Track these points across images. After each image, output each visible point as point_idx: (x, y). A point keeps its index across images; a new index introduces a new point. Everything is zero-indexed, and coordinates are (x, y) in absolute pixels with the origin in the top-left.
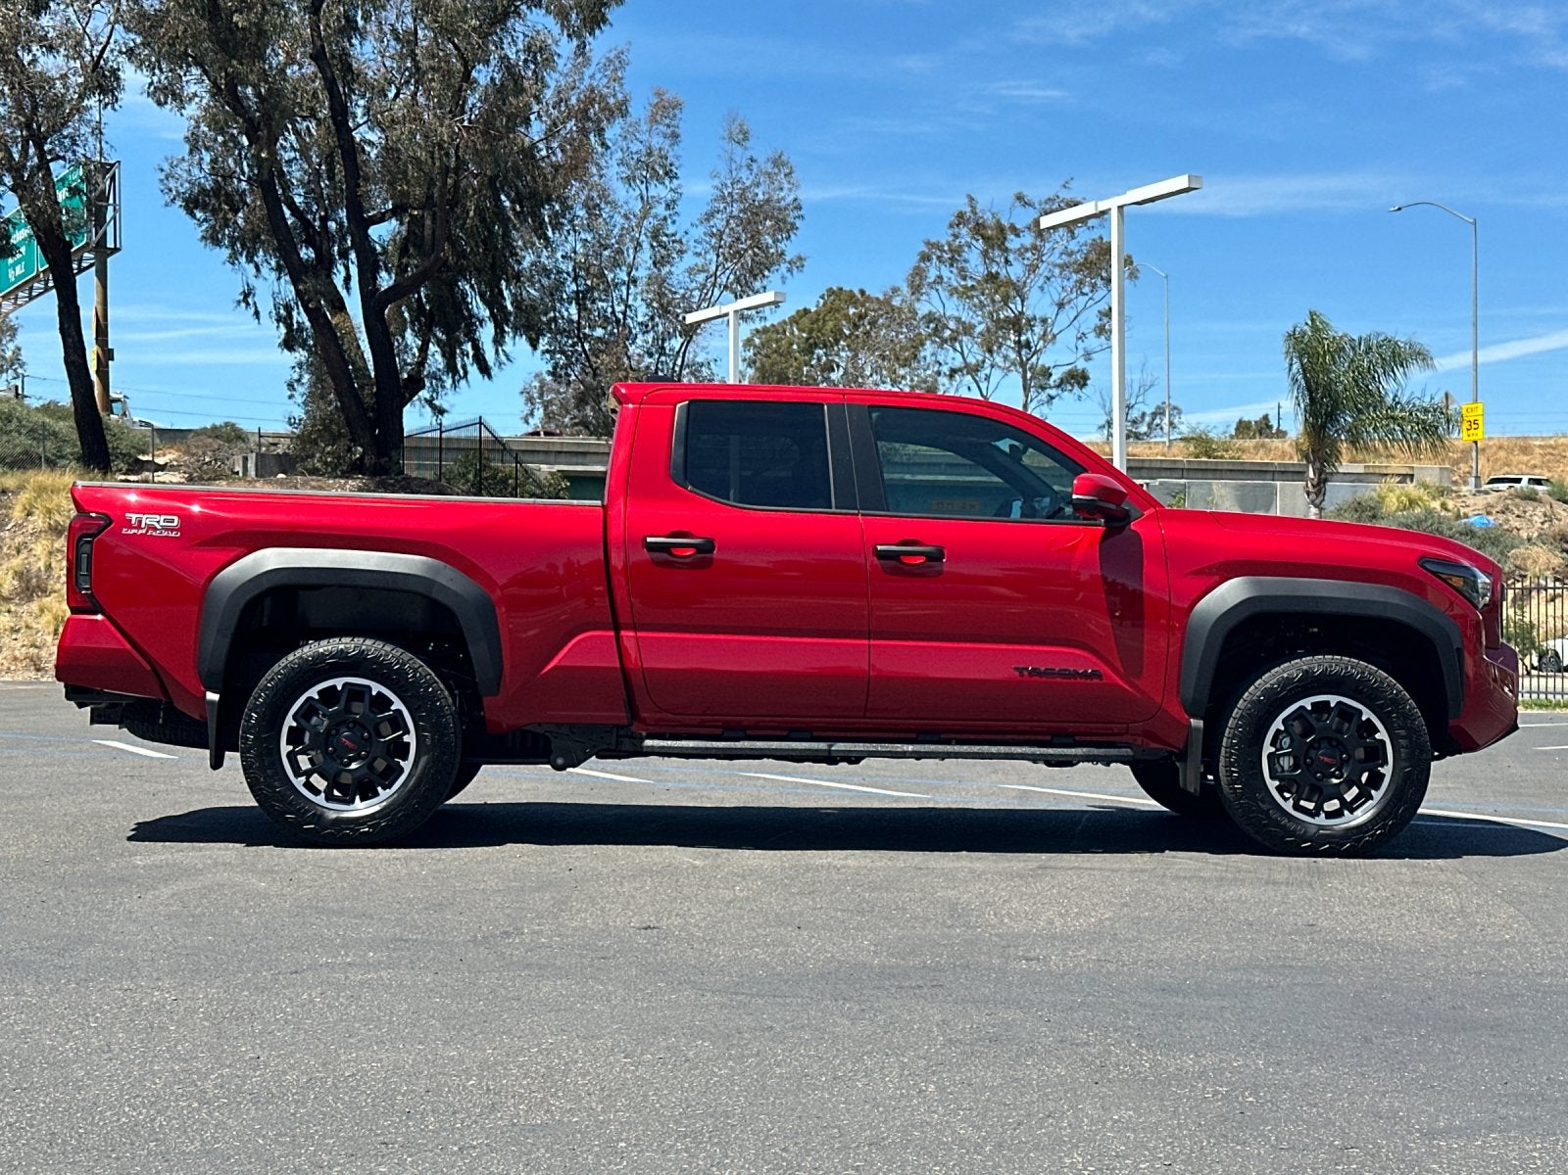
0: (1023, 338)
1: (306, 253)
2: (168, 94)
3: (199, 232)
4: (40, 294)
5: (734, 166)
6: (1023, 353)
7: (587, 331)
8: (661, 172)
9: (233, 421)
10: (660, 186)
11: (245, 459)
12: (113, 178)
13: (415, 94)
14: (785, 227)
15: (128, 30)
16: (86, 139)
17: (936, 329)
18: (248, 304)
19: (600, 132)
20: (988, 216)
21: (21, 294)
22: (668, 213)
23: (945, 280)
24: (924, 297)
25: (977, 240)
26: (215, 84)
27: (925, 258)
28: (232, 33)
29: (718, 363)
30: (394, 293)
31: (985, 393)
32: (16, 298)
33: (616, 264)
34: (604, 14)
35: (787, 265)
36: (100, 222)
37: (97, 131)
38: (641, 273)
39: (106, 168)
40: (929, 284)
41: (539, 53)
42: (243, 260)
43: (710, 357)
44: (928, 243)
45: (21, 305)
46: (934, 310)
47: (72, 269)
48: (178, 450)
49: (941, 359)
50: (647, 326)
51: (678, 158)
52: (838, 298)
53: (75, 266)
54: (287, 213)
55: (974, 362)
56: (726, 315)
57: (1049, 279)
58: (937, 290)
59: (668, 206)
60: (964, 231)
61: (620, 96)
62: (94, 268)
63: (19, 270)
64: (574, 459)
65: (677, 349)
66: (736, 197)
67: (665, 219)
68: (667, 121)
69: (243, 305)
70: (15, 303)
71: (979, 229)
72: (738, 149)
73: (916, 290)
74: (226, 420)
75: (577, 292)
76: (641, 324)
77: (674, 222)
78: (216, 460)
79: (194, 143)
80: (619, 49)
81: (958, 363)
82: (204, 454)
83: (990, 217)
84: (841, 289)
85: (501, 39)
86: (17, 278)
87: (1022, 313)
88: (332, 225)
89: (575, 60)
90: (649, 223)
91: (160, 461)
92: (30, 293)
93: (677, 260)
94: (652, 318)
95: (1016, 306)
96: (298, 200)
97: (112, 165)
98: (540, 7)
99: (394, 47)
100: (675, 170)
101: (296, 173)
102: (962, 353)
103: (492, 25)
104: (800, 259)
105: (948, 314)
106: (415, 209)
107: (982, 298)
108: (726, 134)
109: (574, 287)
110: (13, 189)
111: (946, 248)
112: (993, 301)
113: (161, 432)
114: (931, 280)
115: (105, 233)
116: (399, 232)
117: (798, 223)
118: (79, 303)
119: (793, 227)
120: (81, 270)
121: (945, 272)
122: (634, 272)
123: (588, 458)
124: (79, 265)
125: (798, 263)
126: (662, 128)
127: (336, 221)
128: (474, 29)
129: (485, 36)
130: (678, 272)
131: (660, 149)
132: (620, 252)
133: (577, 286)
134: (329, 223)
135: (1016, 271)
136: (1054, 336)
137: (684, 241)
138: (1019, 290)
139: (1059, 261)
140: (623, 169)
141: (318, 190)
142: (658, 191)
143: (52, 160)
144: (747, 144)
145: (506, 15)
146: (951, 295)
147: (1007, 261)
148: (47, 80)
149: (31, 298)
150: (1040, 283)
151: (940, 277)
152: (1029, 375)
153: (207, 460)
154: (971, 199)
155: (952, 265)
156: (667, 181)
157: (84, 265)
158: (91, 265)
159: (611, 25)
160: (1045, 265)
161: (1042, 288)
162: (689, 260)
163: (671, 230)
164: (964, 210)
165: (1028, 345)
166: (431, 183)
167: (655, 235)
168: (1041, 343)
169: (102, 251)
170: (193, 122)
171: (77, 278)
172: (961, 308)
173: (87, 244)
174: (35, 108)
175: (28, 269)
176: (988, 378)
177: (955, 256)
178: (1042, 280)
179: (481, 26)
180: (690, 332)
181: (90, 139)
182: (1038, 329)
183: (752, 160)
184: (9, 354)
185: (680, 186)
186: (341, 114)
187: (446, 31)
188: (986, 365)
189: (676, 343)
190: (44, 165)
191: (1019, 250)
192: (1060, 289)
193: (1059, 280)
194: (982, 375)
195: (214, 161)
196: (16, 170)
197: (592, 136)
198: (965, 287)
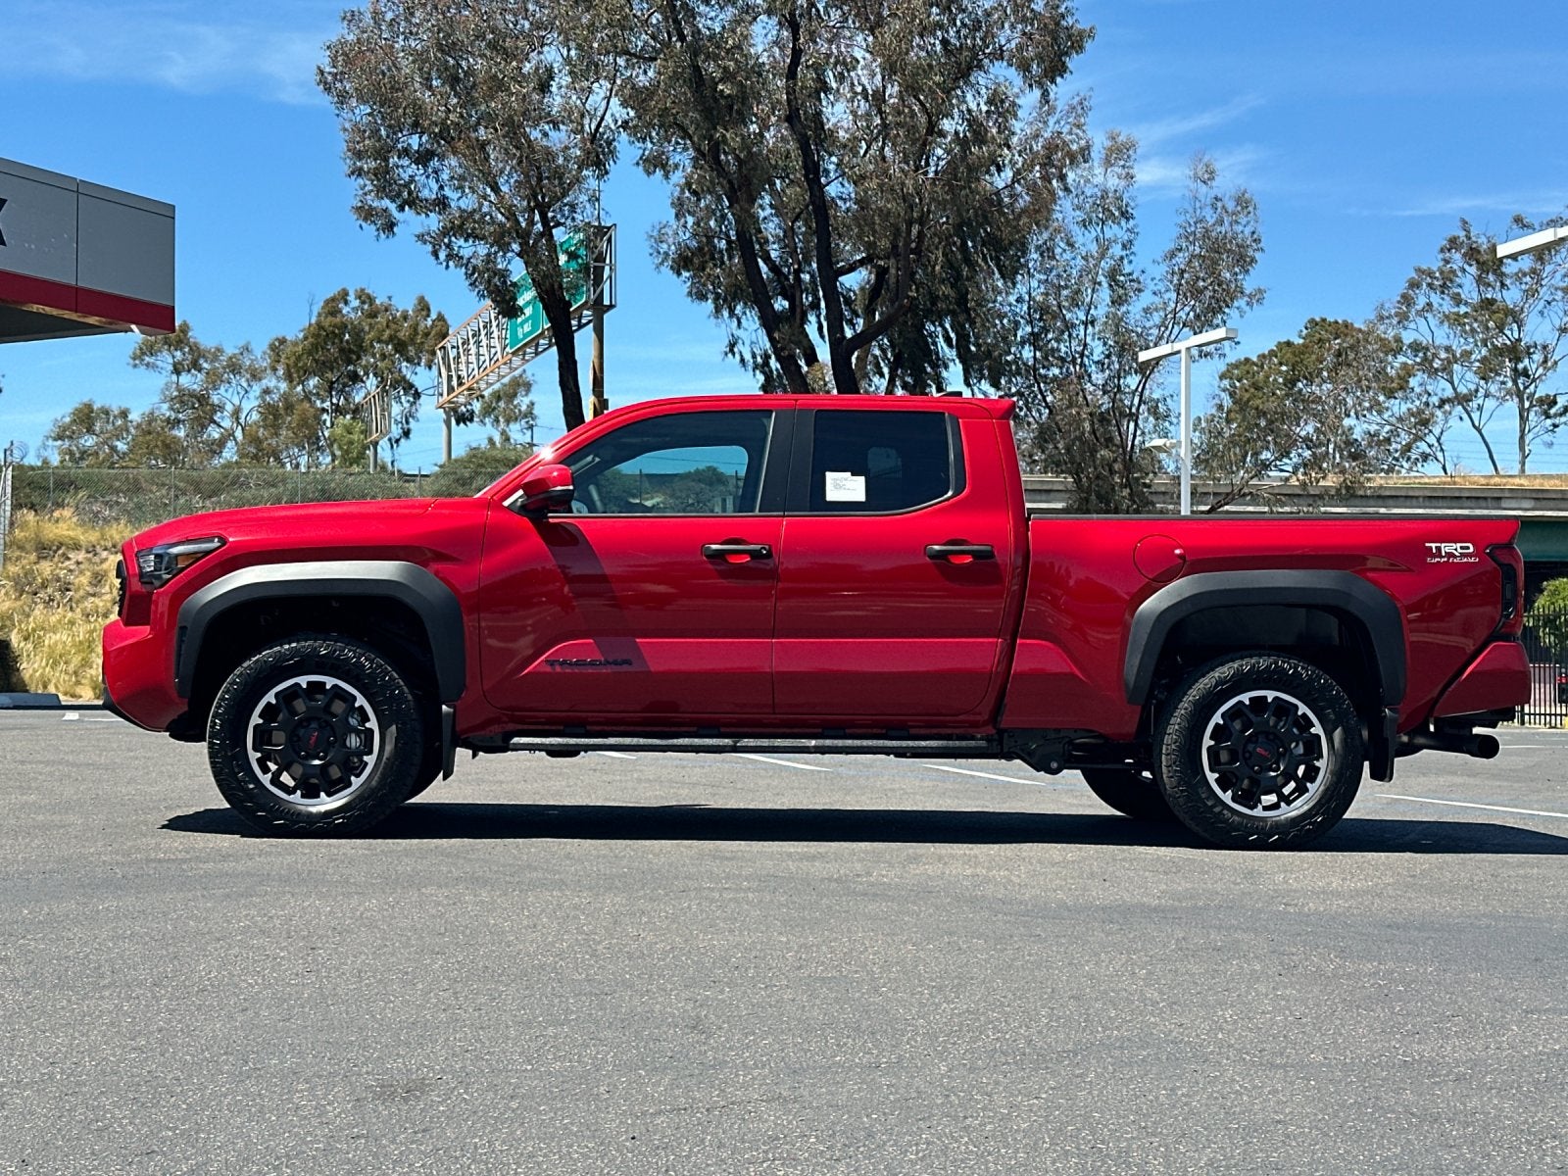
0: (1520, 366)
1: (780, 304)
2: (655, 163)
3: (686, 287)
4: (545, 350)
5: (1198, 205)
6: (1520, 381)
7: (1042, 371)
8: (1117, 214)
9: (715, 465)
10: (1115, 227)
11: (724, 500)
12: (609, 241)
13: (883, 148)
14: (1243, 261)
15: (624, 104)
16: (585, 207)
17: (1425, 359)
18: (734, 354)
19: (1062, 178)
20: (1483, 240)
21: (528, 350)
22: (1124, 253)
23: (1435, 305)
24: (1412, 325)
25: (1471, 265)
26: (698, 150)
27: (1414, 285)
28: (716, 100)
29: (1175, 398)
30: (862, 341)
31: (1477, 424)
32: (524, 354)
33: (1075, 303)
34: (1064, 63)
35: (1246, 299)
36: (598, 281)
37: (595, 199)
38: (1100, 312)
39: (602, 231)
40: (1417, 312)
41: (1001, 105)
42: (726, 314)
43: (1167, 393)
44: (1419, 270)
45: (528, 361)
46: (1421, 338)
47: (570, 326)
48: (664, 494)
49: (1430, 388)
50: (1103, 364)
51: (1132, 198)
52: (1320, 330)
53: (574, 322)
54: (764, 268)
55: (1465, 391)
56: (1179, 352)
57: (1549, 303)
58: (1426, 318)
59: (1124, 247)
60: (1457, 256)
61: (1083, 143)
62: (591, 325)
63: (527, 328)
64: (1038, 498)
65: (1133, 387)
66: (1198, 235)
67: (1122, 258)
68: (1122, 163)
69: (730, 355)
70: (523, 359)
71: (1472, 254)
72: (1204, 189)
73: (1403, 318)
74: (708, 465)
75: (1032, 334)
76: (1097, 362)
77: (1130, 262)
78: (698, 502)
79: (680, 208)
80: (1082, 94)
81: (1449, 393)
82: (688, 496)
83: (1485, 241)
84: (1324, 320)
85: (963, 92)
86: (525, 336)
87: (1519, 340)
88: (806, 277)
89: (1040, 109)
90: (1106, 265)
91: (649, 503)
92: (536, 349)
93: (1135, 298)
94: (1108, 356)
95: (1512, 332)
96: (773, 255)
97: (609, 228)
98: (1002, 59)
99: (863, 107)
100: (1130, 211)
101: (772, 228)
102: (1452, 383)
103: (957, 79)
104: (1260, 291)
105: (1437, 343)
106: (881, 259)
107: (1475, 325)
108: (1192, 173)
109: (1029, 329)
110: (519, 255)
111: (1437, 275)
112: (1487, 328)
113: (650, 477)
114: (1419, 307)
115: (602, 291)
116: (869, 281)
117: (1258, 255)
118: (576, 358)
119: (1253, 260)
120: (581, 326)
121: (1435, 299)
122: (1092, 311)
123: (1052, 495)
124: (579, 321)
125: (1257, 297)
126: (1120, 170)
127: (809, 273)
128: (938, 85)
129: (948, 92)
130: (1134, 310)
131: (1116, 191)
132: (1078, 292)
133: (1033, 328)
134: (802, 276)
135: (1512, 296)
136: (1556, 363)
137: (1141, 280)
138: (1515, 316)
139: (1562, 285)
140: (1078, 213)
141: (792, 245)
142: (1112, 231)
143: (554, 227)
144: (1214, 184)
145: (970, 68)
146: (1442, 322)
147: (1503, 285)
148: (549, 155)
149: (537, 353)
150: (1540, 307)
151: (1430, 304)
152: (1527, 404)
153: (690, 501)
154: (1465, 222)
155: (1443, 293)
156: (1123, 222)
157: (584, 321)
158: (590, 322)
159: (1071, 72)
160: (1545, 288)
161: (1541, 313)
162: (1146, 299)
163: (1127, 269)
164: (1456, 234)
165: (1525, 373)
166: (897, 233)
167: (1112, 275)
168: (1541, 371)
169: (600, 308)
170: (678, 189)
171: (576, 335)
172: (1452, 336)
173: (586, 302)
174: (540, 179)
175: (534, 327)
176: (1480, 408)
177: (1446, 282)
178: (1542, 303)
179: (944, 81)
180: (1146, 369)
181: (588, 206)
182: (1538, 357)
183: (1216, 198)
184: (524, 408)
185: (1135, 226)
186: (813, 173)
187: (911, 89)
188: (1479, 394)
189: (1133, 381)
190: (547, 233)
191: (1517, 274)
192: (1561, 314)
193: (1560, 304)
194: (1474, 404)
195: (697, 224)
196: (523, 236)
197: (1054, 182)
198: (1458, 314)
